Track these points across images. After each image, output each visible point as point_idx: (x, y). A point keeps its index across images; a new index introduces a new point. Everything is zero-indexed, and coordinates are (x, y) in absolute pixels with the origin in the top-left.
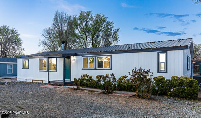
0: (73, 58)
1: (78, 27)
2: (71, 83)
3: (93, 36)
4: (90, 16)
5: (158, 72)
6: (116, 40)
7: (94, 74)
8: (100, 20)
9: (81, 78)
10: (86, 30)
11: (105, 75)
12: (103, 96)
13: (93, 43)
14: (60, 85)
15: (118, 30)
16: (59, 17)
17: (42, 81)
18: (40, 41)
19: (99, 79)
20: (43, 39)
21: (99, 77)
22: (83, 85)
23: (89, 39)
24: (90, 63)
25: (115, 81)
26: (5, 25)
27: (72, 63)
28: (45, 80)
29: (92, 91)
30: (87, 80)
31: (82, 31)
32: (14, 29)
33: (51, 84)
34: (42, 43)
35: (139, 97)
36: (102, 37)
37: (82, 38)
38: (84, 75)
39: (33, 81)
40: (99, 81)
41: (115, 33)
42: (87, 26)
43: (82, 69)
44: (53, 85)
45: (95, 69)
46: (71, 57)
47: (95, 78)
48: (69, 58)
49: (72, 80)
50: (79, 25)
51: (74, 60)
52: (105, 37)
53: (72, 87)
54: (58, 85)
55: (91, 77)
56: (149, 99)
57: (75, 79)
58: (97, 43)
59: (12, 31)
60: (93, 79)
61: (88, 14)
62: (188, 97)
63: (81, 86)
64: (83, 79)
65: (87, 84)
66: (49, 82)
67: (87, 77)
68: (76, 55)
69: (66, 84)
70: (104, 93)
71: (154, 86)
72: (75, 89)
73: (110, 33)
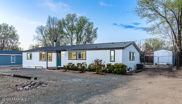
0: (63, 53)
1: (66, 26)
2: (62, 68)
3: (77, 33)
4: (75, 17)
5: (110, 61)
6: (95, 37)
7: (75, 62)
8: (83, 21)
9: (67, 65)
10: (72, 29)
11: (82, 63)
12: (79, 74)
13: (77, 39)
14: (55, 69)
15: (97, 29)
16: (52, 20)
17: (42, 67)
18: (34, 37)
19: (78, 65)
20: (36, 35)
21: (78, 64)
22: (69, 69)
23: (74, 36)
24: (74, 55)
25: (86, 66)
26: (5, 23)
27: (62, 55)
28: (45, 67)
29: (74, 72)
30: (71, 66)
31: (68, 29)
32: (12, 26)
33: (49, 69)
34: (36, 38)
35: (97, 73)
36: (85, 34)
37: (69, 35)
38: (70, 63)
39: (35, 67)
40: (78, 66)
41: (95, 31)
42: (73, 25)
43: (69, 60)
44: (50, 69)
45: (77, 59)
46: (62, 52)
47: (76, 65)
48: (60, 52)
49: (62, 66)
50: (67, 25)
51: (64, 54)
52: (87, 34)
53: (63, 70)
54: (54, 69)
55: (74, 64)
56: (102, 74)
57: (64, 65)
58: (81, 39)
59: (10, 28)
60: (75, 65)
61: (74, 16)
62: (121, 74)
63: (68, 70)
64: (69, 66)
65: (71, 69)
66: (47, 68)
67: (71, 64)
68: (65, 50)
69: (58, 69)
70: (80, 73)
71: (106, 68)
72: (64, 71)
73: (91, 31)
